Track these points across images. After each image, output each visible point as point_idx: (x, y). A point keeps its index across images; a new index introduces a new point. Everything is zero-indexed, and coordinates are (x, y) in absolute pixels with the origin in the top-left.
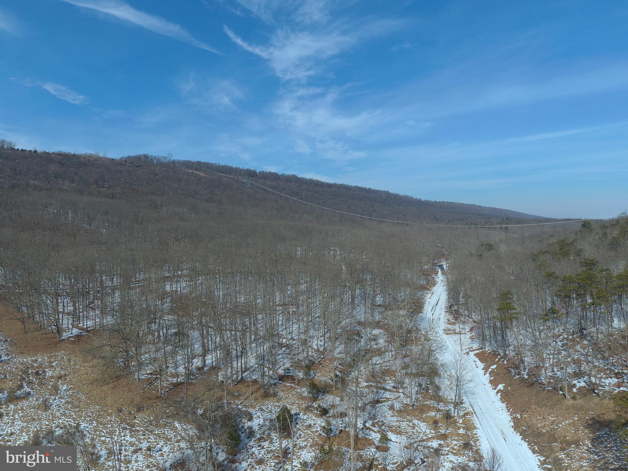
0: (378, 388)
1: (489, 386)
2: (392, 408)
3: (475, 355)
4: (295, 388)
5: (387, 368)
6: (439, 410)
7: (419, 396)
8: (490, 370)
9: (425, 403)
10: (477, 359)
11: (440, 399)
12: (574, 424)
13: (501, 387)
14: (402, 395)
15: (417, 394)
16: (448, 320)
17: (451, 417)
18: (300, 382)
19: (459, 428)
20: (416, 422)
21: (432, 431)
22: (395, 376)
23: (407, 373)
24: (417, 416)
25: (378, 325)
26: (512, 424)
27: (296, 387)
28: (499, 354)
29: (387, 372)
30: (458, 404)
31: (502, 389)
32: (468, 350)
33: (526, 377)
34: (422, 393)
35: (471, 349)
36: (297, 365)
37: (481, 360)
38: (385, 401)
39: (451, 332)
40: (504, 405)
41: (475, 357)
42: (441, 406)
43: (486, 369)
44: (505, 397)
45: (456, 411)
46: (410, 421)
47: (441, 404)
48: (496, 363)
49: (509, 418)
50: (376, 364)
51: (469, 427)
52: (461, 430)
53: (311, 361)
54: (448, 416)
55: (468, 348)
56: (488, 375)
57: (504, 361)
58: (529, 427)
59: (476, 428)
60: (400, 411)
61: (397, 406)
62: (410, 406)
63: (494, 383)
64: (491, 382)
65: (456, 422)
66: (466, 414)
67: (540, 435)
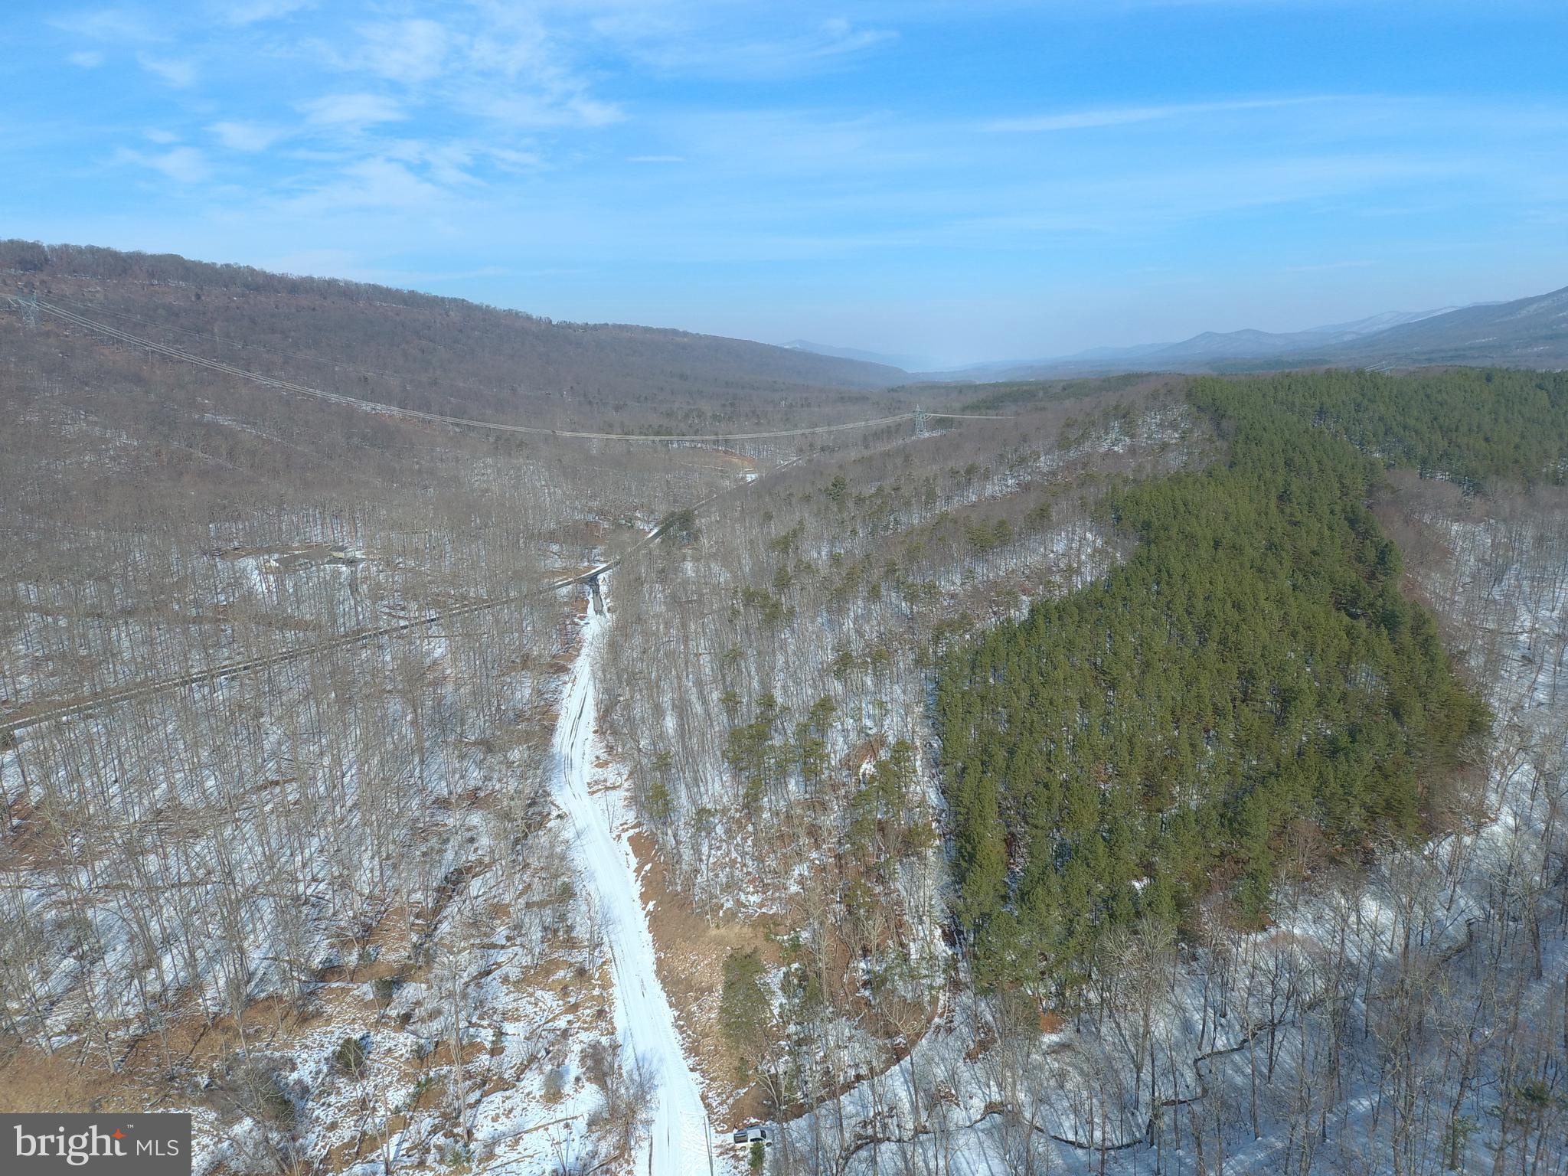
0: (484, 947)
2: (505, 980)
3: (630, 839)
4: (350, 990)
5: (496, 900)
6: (571, 965)
7: (544, 946)
8: (643, 872)
9: (554, 956)
11: (571, 944)
12: (711, 965)
14: (519, 950)
15: (543, 942)
17: (585, 972)
18: (354, 975)
19: (594, 988)
20: (539, 993)
22: (508, 915)
23: (528, 905)
24: (541, 983)
26: (655, 967)
28: (657, 841)
29: (498, 910)
31: (652, 909)
33: (680, 889)
36: (344, 943)
37: (635, 853)
38: (495, 969)
39: (600, 787)
42: (573, 956)
43: (638, 870)
44: (656, 923)
46: (531, 995)
47: (574, 953)
48: (652, 860)
50: (477, 897)
51: (606, 985)
52: (597, 990)
53: (363, 924)
54: (581, 973)
56: (639, 883)
57: (661, 855)
59: (613, 984)
60: (518, 982)
61: (514, 973)
62: (532, 968)
63: (645, 898)
64: (642, 896)
65: (591, 978)
66: (604, 963)
67: (679, 982)
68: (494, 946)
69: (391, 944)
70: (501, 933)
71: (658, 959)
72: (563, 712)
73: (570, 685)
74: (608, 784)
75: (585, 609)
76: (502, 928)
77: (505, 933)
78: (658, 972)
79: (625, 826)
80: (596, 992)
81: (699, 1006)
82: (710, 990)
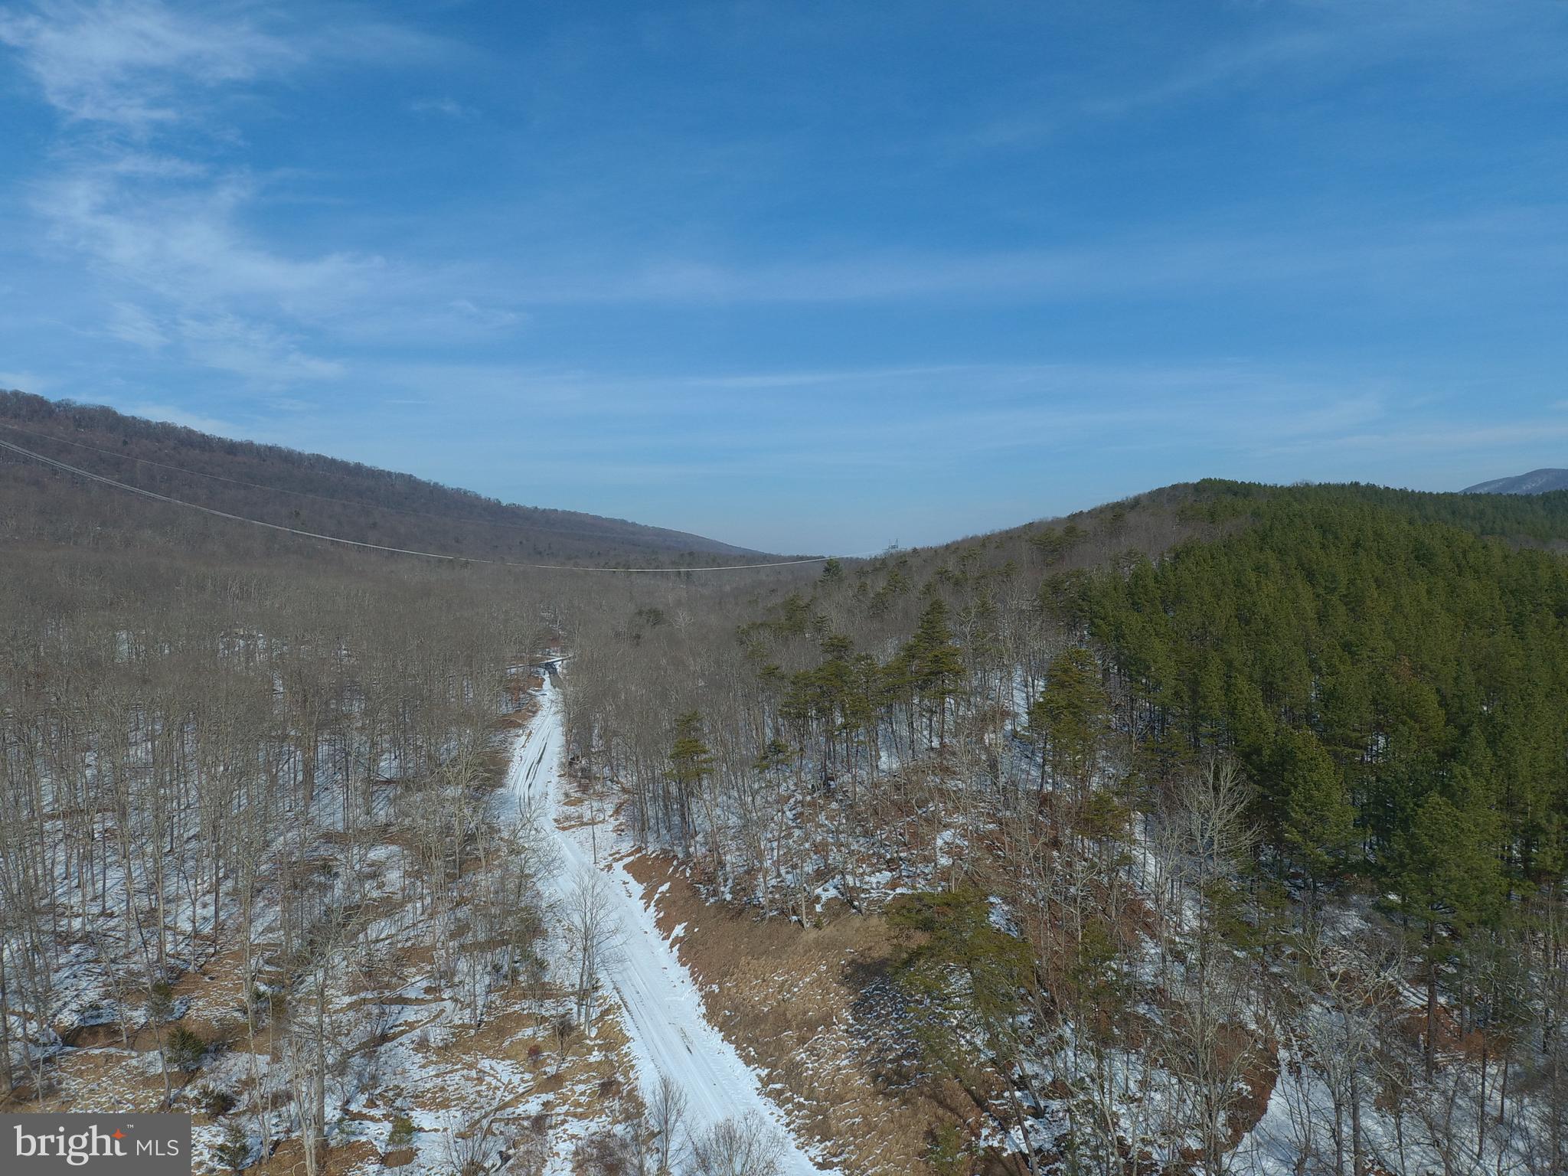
0: (382, 1002)
1: (655, 934)
2: (422, 1045)
3: (625, 867)
4: (123, 1058)
5: (409, 944)
6: (544, 1019)
7: (493, 997)
8: (657, 896)
9: (510, 1010)
10: (629, 878)
11: (543, 991)
12: (819, 982)
13: (679, 930)
14: (449, 1005)
15: (488, 993)
16: (567, 795)
17: (572, 1029)
18: (136, 1039)
19: (590, 1051)
20: (485, 1064)
21: (527, 1076)
22: (431, 961)
23: (462, 947)
24: (489, 1048)
25: (383, 834)
26: (703, 1009)
27: (126, 1053)
28: (675, 857)
29: (409, 956)
30: (586, 993)
31: (682, 935)
32: (611, 858)
33: (728, 897)
34: (503, 988)
35: (617, 856)
36: (126, 990)
37: (639, 879)
38: (402, 1033)
39: (573, 823)
40: (685, 971)
41: (625, 872)
42: (549, 1009)
43: (647, 896)
44: (690, 952)
45: (583, 1011)
46: (470, 1066)
47: (549, 1003)
48: (670, 878)
49: (697, 998)
50: (377, 941)
51: (613, 1040)
52: (595, 1053)
53: (172, 969)
54: (564, 1029)
55: (611, 855)
56: (652, 909)
57: (685, 869)
58: (736, 1009)
59: (628, 1040)
60: (446, 1047)
61: (437, 1035)
62: (471, 1027)
63: (664, 925)
64: (659, 923)
65: (582, 1037)
66: (606, 1012)
68: (405, 1001)
70: (416, 984)
71: (707, 996)
72: (516, 759)
73: (524, 738)
74: (585, 820)
75: (540, 685)
76: (418, 978)
77: (425, 984)
78: (711, 1016)
80: (596, 1056)
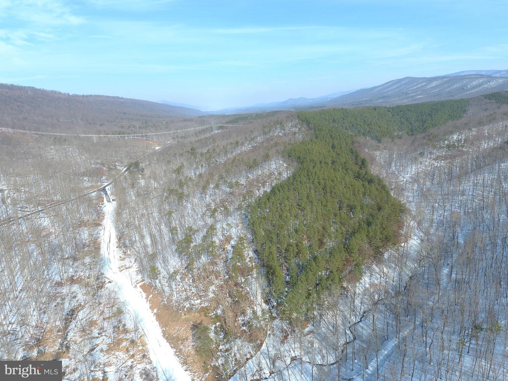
0: (88, 339)
1: (150, 310)
2: (102, 350)
3: (140, 286)
5: (90, 319)
6: (127, 340)
7: (115, 334)
8: (149, 299)
9: (119, 338)
10: (141, 291)
11: (126, 331)
14: (104, 337)
16: (120, 257)
19: (139, 346)
20: (117, 353)
21: (127, 355)
22: (97, 324)
23: (104, 319)
24: (117, 349)
26: (162, 334)
28: (153, 286)
29: (91, 323)
31: (156, 312)
33: (166, 303)
34: (116, 331)
37: (145, 291)
38: (96, 347)
39: (124, 268)
40: (157, 323)
44: (159, 317)
45: (136, 335)
46: (114, 355)
47: (128, 334)
48: (152, 293)
49: (160, 330)
51: (144, 345)
53: (36, 339)
54: (132, 341)
55: (136, 281)
56: (148, 302)
57: (155, 291)
59: (147, 344)
60: (107, 350)
61: (105, 347)
62: (111, 344)
63: (152, 308)
64: (150, 308)
65: (137, 343)
66: (141, 336)
67: (173, 338)
68: (94, 338)
69: (49, 345)
70: (95, 332)
71: (163, 331)
72: (102, 241)
73: (103, 231)
74: (127, 267)
75: (103, 201)
76: (95, 330)
77: (97, 332)
78: (164, 336)
79: (138, 282)
80: (140, 348)
81: (184, 346)
82: (187, 339)
